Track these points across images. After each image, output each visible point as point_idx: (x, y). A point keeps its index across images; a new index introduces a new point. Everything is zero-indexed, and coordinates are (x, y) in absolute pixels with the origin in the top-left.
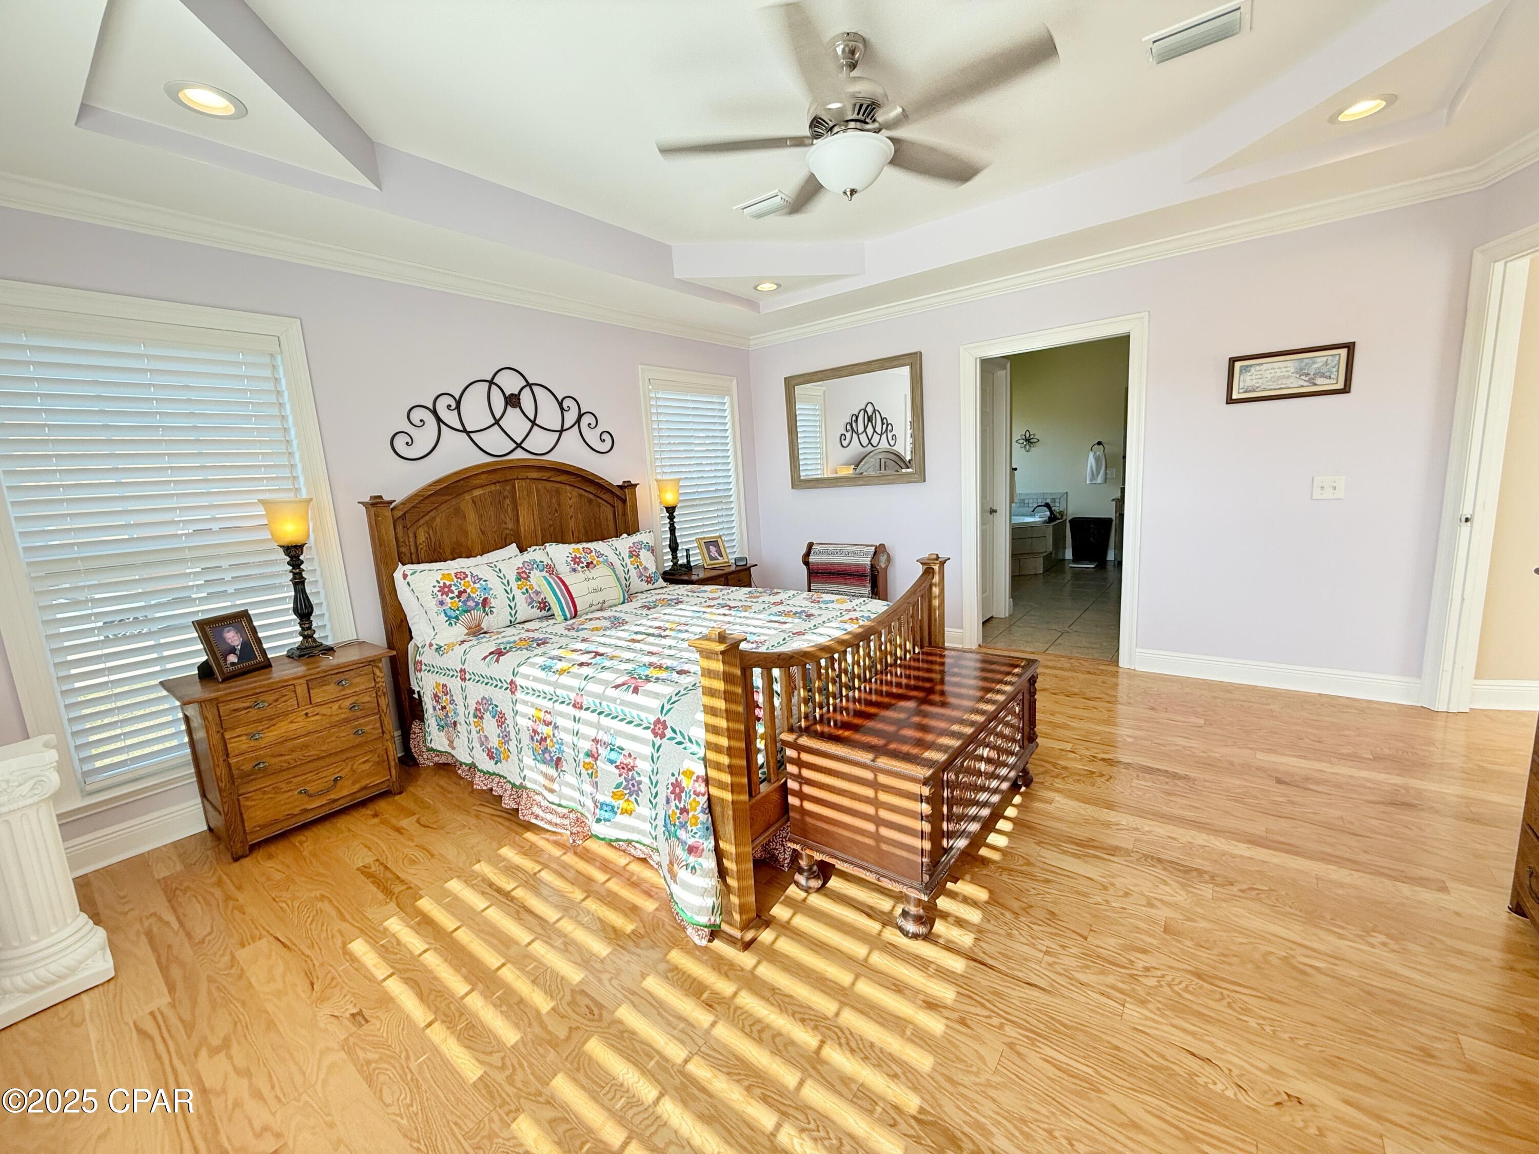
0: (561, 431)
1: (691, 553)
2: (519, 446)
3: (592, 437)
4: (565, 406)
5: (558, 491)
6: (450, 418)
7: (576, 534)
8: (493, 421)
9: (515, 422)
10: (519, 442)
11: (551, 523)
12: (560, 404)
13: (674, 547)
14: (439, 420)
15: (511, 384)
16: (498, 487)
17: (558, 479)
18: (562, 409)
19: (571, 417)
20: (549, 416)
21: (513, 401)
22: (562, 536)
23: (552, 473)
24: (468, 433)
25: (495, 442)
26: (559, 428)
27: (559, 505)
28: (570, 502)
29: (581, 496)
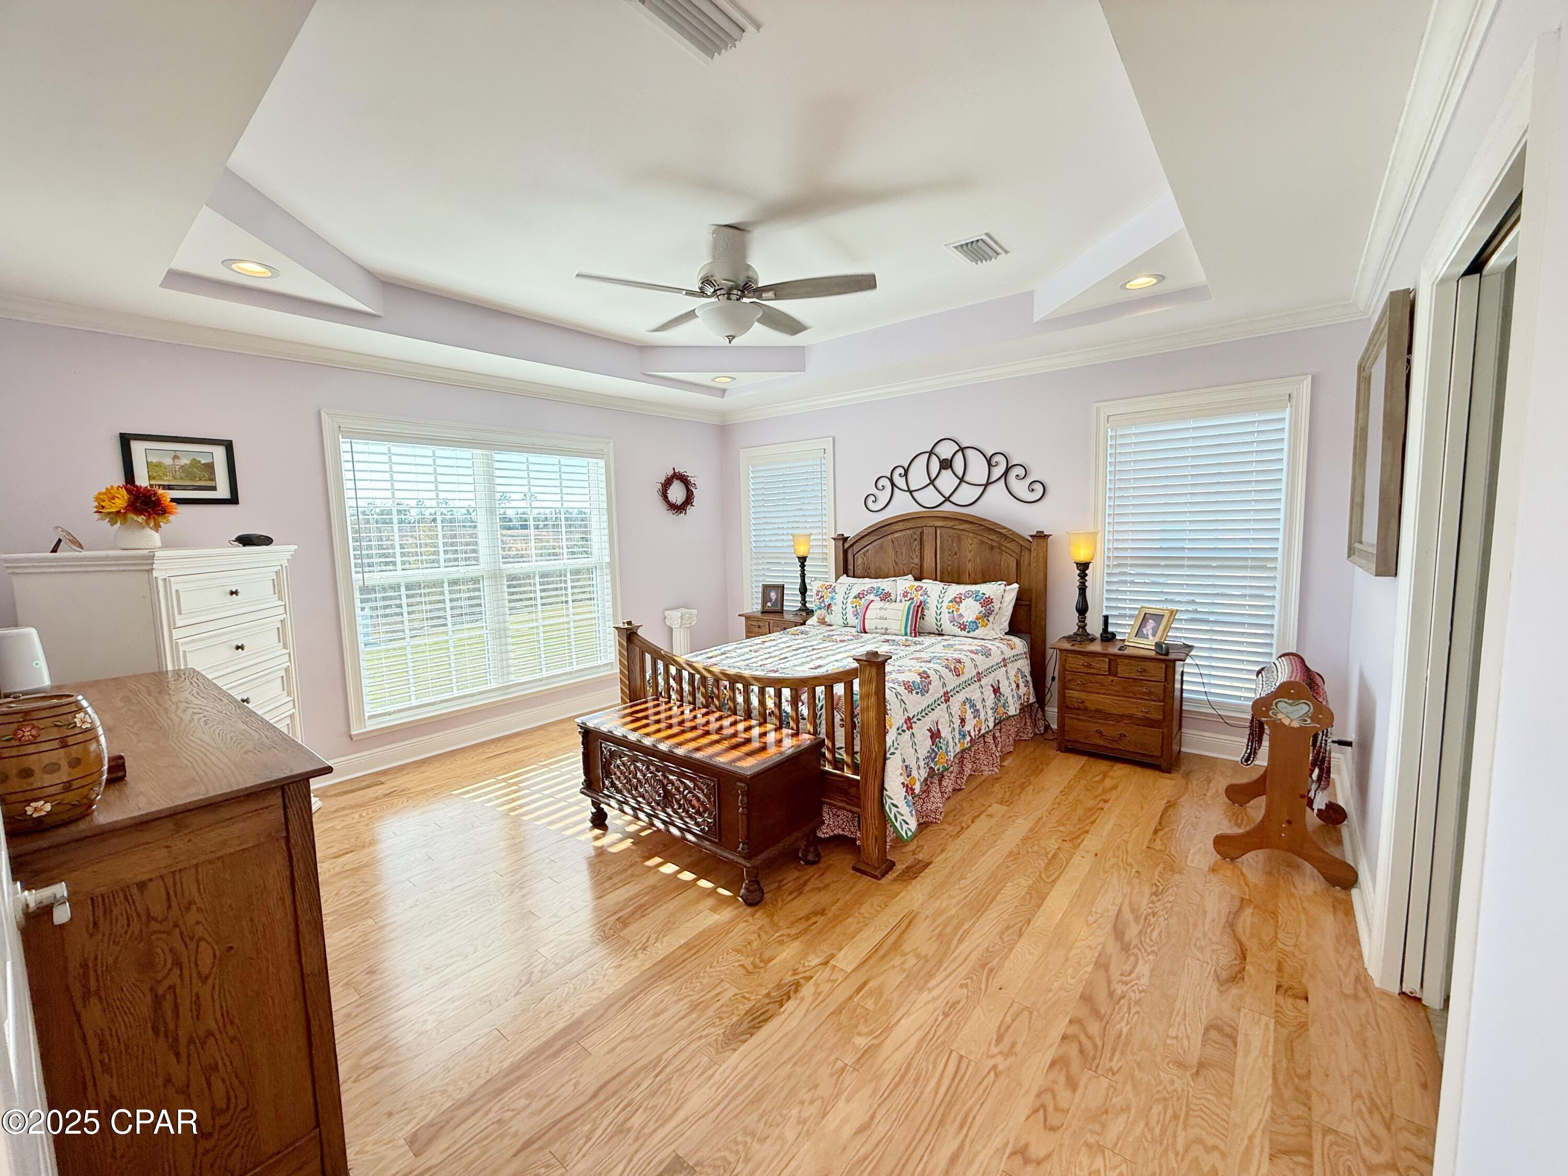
0: (986, 485)
1: (1110, 621)
2: (947, 499)
3: (1020, 488)
4: (993, 462)
5: (959, 538)
6: (900, 482)
7: (972, 576)
8: (929, 482)
9: (947, 481)
10: (947, 496)
11: (950, 563)
12: (989, 462)
13: (1082, 609)
14: (893, 484)
15: (946, 450)
16: (911, 531)
17: (961, 527)
18: (990, 464)
19: (998, 472)
20: (978, 471)
21: (946, 464)
22: (959, 578)
23: (957, 522)
24: (911, 492)
25: (930, 498)
26: (984, 482)
27: (959, 549)
28: (971, 547)
29: (982, 542)
